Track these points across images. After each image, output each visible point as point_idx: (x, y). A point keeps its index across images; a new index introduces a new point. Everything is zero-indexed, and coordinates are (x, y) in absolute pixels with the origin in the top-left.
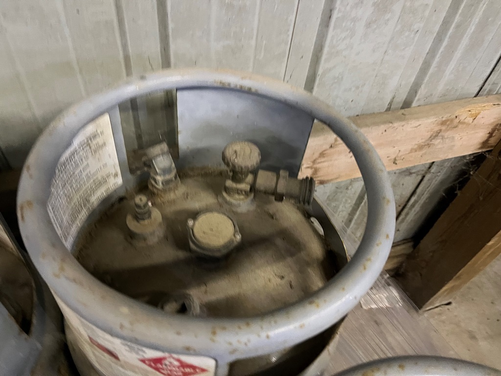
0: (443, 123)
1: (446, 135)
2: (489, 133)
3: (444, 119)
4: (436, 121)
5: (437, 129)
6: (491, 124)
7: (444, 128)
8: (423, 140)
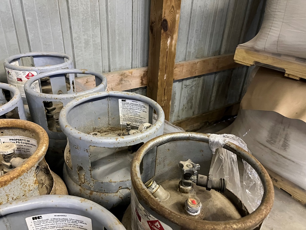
0: (121, 75)
1: (125, 79)
2: (141, 79)
3: (121, 74)
4: (118, 74)
5: (120, 77)
6: (140, 76)
7: (123, 77)
8: (118, 81)
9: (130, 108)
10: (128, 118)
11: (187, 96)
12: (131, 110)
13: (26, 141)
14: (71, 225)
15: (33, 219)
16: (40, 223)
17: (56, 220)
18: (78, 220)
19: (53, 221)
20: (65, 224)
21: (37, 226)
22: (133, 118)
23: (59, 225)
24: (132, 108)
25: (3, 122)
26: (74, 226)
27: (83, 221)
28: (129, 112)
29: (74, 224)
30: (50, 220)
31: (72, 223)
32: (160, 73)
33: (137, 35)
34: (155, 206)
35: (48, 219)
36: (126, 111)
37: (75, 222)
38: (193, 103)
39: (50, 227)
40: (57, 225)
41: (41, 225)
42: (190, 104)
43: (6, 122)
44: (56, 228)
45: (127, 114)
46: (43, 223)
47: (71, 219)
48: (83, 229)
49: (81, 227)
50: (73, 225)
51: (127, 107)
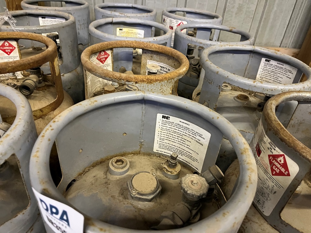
9: (272, 70)
12: (272, 74)
13: (167, 69)
14: (190, 136)
15: (163, 117)
16: (166, 123)
17: (179, 126)
18: (198, 133)
19: (177, 126)
20: (185, 133)
21: (163, 125)
23: (180, 132)
24: (274, 71)
25: (156, 46)
26: (193, 138)
27: (202, 135)
28: (270, 75)
29: (193, 135)
30: (175, 124)
31: (191, 135)
33: (300, 9)
34: (286, 137)
35: (173, 123)
36: (265, 73)
37: (194, 134)
39: (172, 132)
40: (178, 132)
41: (166, 126)
43: (158, 47)
44: (177, 134)
45: (265, 77)
46: (168, 124)
47: (193, 130)
48: (199, 143)
49: (198, 141)
50: (191, 137)
51: (269, 69)
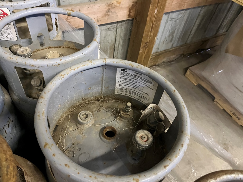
1: (112, 10)
2: (129, 11)
3: (108, 4)
4: (106, 5)
5: (108, 8)
6: (128, 7)
7: (110, 8)
8: (105, 13)
9: (130, 79)
10: (125, 89)
11: (170, 30)
12: (132, 82)
22: (132, 90)
24: (133, 79)
28: (129, 83)
32: (152, 7)
36: (124, 81)
38: (174, 36)
42: (171, 37)
45: (125, 85)
51: (127, 78)
